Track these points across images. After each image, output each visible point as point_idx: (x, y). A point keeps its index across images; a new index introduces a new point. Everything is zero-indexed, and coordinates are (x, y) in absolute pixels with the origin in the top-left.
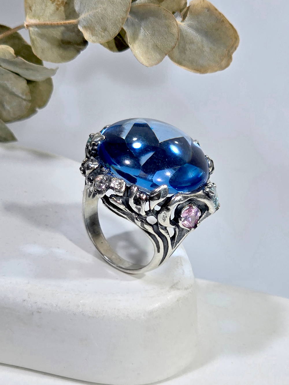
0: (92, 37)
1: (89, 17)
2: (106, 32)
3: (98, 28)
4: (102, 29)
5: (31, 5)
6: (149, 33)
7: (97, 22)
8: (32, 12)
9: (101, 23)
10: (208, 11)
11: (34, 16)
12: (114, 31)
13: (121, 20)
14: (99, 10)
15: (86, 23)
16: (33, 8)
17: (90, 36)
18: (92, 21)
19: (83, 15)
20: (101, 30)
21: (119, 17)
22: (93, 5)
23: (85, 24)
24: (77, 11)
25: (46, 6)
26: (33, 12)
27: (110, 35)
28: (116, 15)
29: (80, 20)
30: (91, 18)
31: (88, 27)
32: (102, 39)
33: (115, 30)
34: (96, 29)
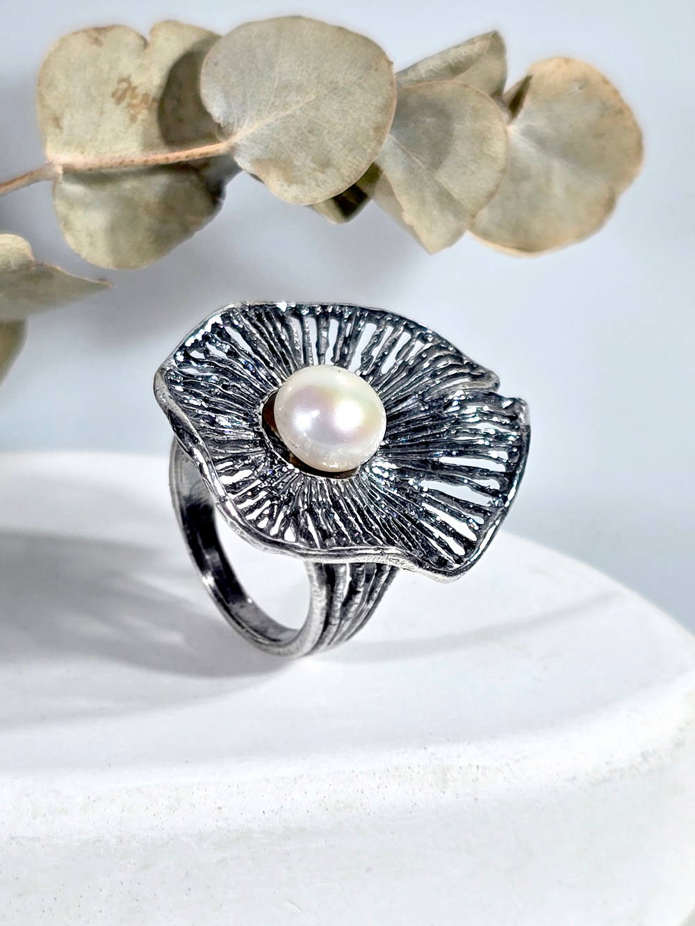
0: (289, 186)
1: (267, 132)
2: (330, 171)
3: (302, 160)
4: (315, 163)
5: (58, 113)
6: (424, 163)
7: (296, 144)
8: (62, 132)
9: (310, 144)
10: (581, 88)
11: (67, 144)
12: (353, 163)
13: (372, 133)
14: (294, 109)
15: (262, 150)
16: (65, 122)
17: (282, 185)
18: (280, 143)
19: (245, 127)
20: (312, 165)
21: (363, 124)
22: (272, 98)
23: (257, 152)
24: (219, 118)
25: (102, 113)
26: (66, 131)
27: (343, 178)
28: (354, 118)
29: (239, 143)
30: (275, 135)
31: (271, 160)
32: (318, 189)
33: (357, 163)
34: (298, 163)
